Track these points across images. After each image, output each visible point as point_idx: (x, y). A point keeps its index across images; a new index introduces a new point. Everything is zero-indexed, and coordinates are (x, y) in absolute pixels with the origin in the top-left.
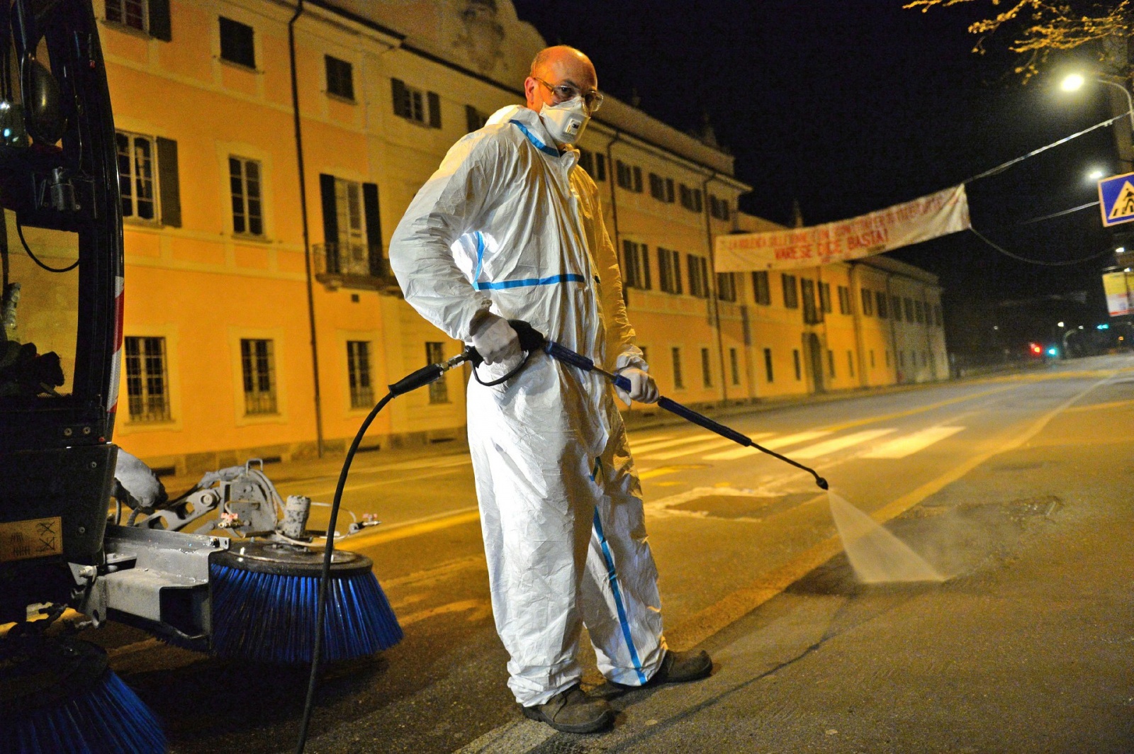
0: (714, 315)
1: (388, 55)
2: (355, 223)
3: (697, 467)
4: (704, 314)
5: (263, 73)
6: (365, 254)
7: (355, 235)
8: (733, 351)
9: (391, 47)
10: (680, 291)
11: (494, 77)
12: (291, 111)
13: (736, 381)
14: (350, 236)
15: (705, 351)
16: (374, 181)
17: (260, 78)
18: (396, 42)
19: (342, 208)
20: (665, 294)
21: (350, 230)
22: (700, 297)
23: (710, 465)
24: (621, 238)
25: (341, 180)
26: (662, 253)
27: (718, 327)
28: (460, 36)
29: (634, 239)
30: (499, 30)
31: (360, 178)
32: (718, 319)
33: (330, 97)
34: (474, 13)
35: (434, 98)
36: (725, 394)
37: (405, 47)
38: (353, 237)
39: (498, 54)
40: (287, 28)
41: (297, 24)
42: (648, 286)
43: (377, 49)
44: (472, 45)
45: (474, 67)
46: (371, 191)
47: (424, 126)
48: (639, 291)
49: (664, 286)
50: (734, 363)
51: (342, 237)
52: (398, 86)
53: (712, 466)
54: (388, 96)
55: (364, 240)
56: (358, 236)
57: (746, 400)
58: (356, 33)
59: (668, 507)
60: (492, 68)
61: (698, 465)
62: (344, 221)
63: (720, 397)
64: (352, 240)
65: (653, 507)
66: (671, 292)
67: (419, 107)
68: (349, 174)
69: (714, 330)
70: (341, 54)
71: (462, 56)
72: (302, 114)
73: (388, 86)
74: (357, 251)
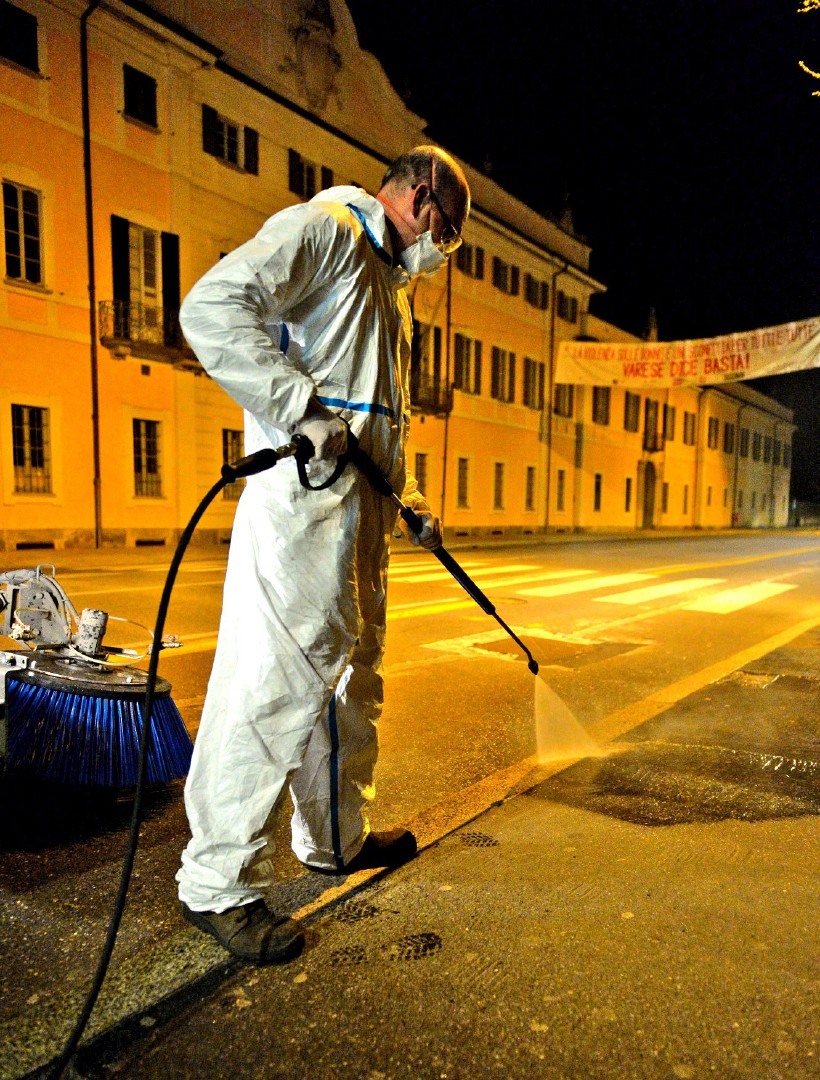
0: (546, 431)
1: (201, 75)
2: (150, 280)
3: (510, 602)
4: (537, 429)
5: (48, 78)
6: (160, 319)
7: (148, 294)
8: (561, 473)
9: (205, 64)
10: (511, 399)
11: (326, 117)
12: (80, 133)
13: (560, 506)
14: (143, 295)
15: (530, 470)
16: (175, 232)
17: (43, 85)
18: (212, 59)
19: (136, 260)
20: (495, 401)
21: (144, 289)
22: (533, 408)
23: (523, 601)
24: (453, 331)
25: (135, 225)
26: (496, 353)
27: (549, 443)
28: (287, 59)
29: (468, 333)
30: (336, 59)
31: (159, 227)
32: (549, 435)
33: (127, 120)
34: (307, 33)
35: (252, 136)
36: (547, 520)
37: (223, 66)
38: (147, 297)
39: (331, 88)
40: (78, 23)
41: (91, 20)
42: (478, 391)
43: (187, 64)
44: (302, 73)
45: (303, 103)
46: (171, 243)
47: (238, 169)
48: (466, 395)
49: (495, 392)
50: (561, 487)
51: (134, 295)
52: (210, 117)
53: (526, 602)
54: (198, 128)
55: (159, 301)
56: (153, 296)
57: (569, 528)
58: (163, 40)
59: (476, 645)
60: (324, 106)
61: (510, 599)
62: (137, 278)
63: (541, 523)
64: (145, 301)
65: (459, 644)
66: (502, 399)
67: (233, 145)
68: (147, 219)
69: (544, 447)
70: (142, 65)
71: (288, 86)
72: (93, 137)
73: (198, 115)
74: (151, 314)
